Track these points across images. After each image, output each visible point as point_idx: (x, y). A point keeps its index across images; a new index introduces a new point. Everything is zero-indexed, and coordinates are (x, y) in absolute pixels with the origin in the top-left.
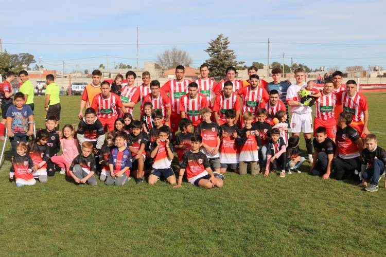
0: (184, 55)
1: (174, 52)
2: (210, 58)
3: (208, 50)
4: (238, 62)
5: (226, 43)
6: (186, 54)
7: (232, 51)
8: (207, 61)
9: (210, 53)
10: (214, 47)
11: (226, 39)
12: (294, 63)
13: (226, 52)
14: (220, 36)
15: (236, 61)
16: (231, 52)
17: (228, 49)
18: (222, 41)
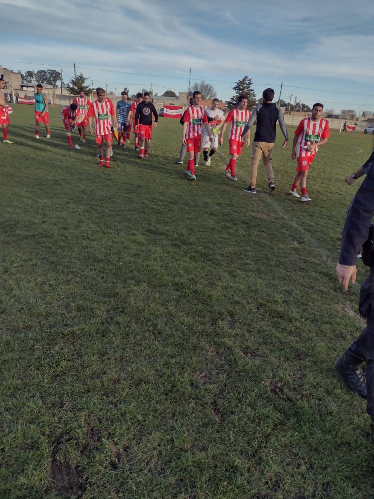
0: (211, 87)
1: (203, 85)
2: (237, 95)
3: (235, 89)
4: (256, 100)
5: (250, 84)
6: (212, 88)
7: (254, 90)
8: (234, 97)
9: (237, 91)
10: (240, 86)
11: (250, 80)
12: (298, 102)
13: (249, 91)
14: (246, 78)
15: (255, 99)
16: (253, 92)
17: (251, 88)
18: (247, 82)
